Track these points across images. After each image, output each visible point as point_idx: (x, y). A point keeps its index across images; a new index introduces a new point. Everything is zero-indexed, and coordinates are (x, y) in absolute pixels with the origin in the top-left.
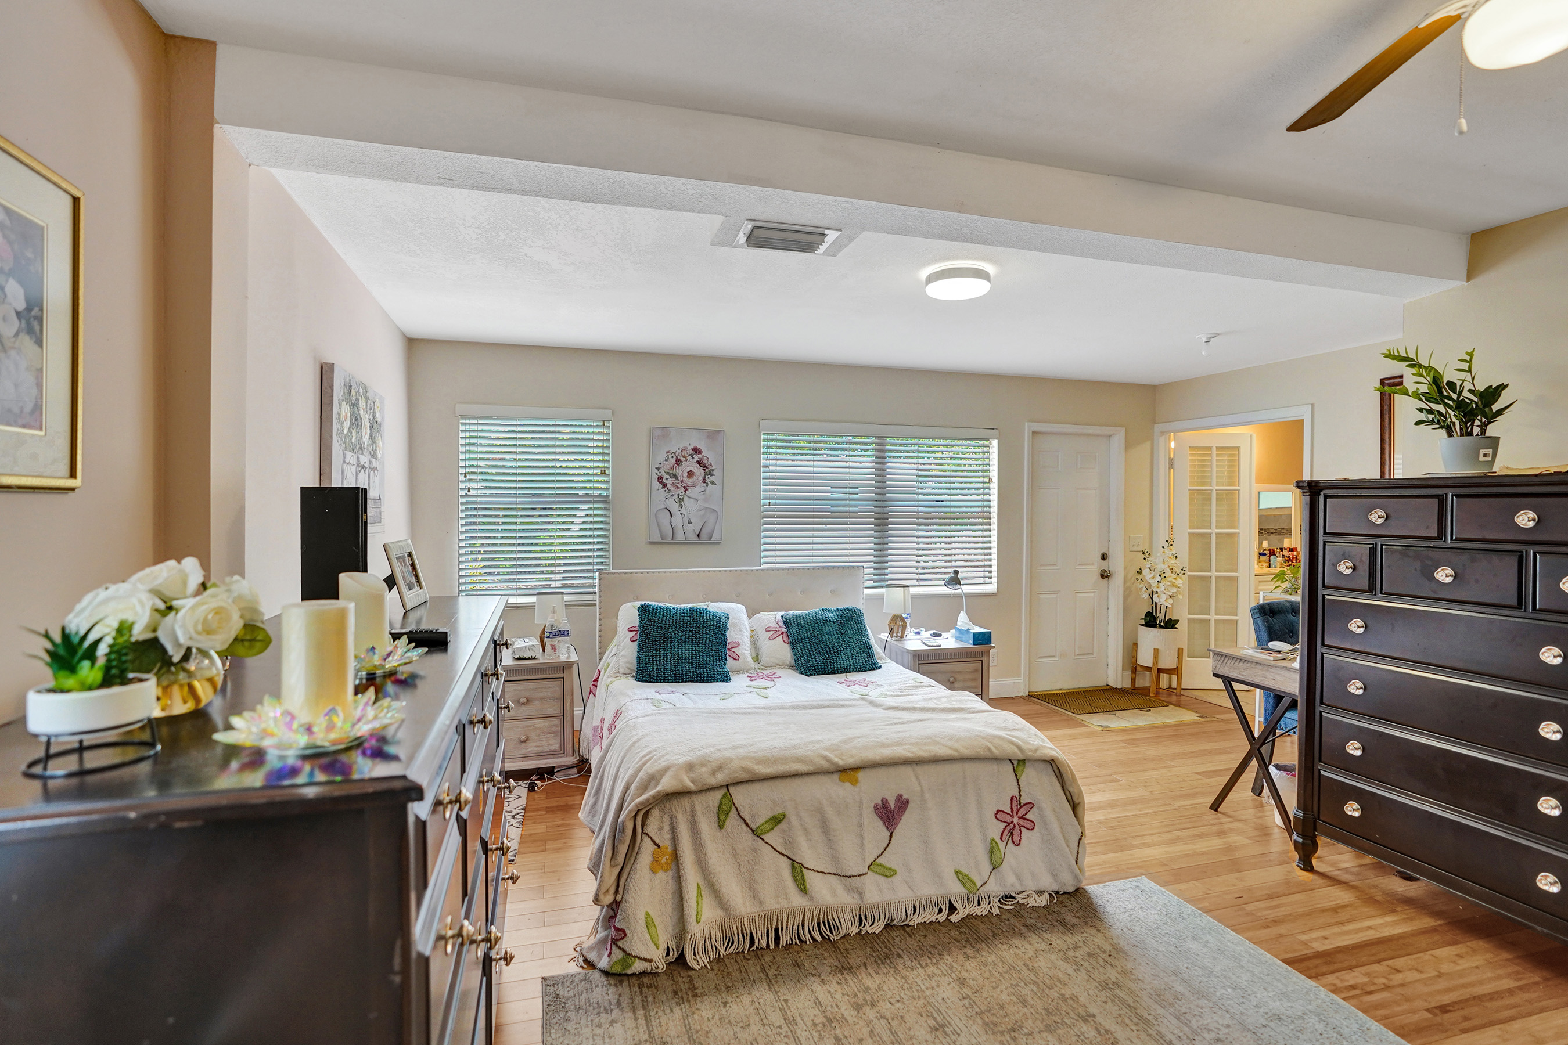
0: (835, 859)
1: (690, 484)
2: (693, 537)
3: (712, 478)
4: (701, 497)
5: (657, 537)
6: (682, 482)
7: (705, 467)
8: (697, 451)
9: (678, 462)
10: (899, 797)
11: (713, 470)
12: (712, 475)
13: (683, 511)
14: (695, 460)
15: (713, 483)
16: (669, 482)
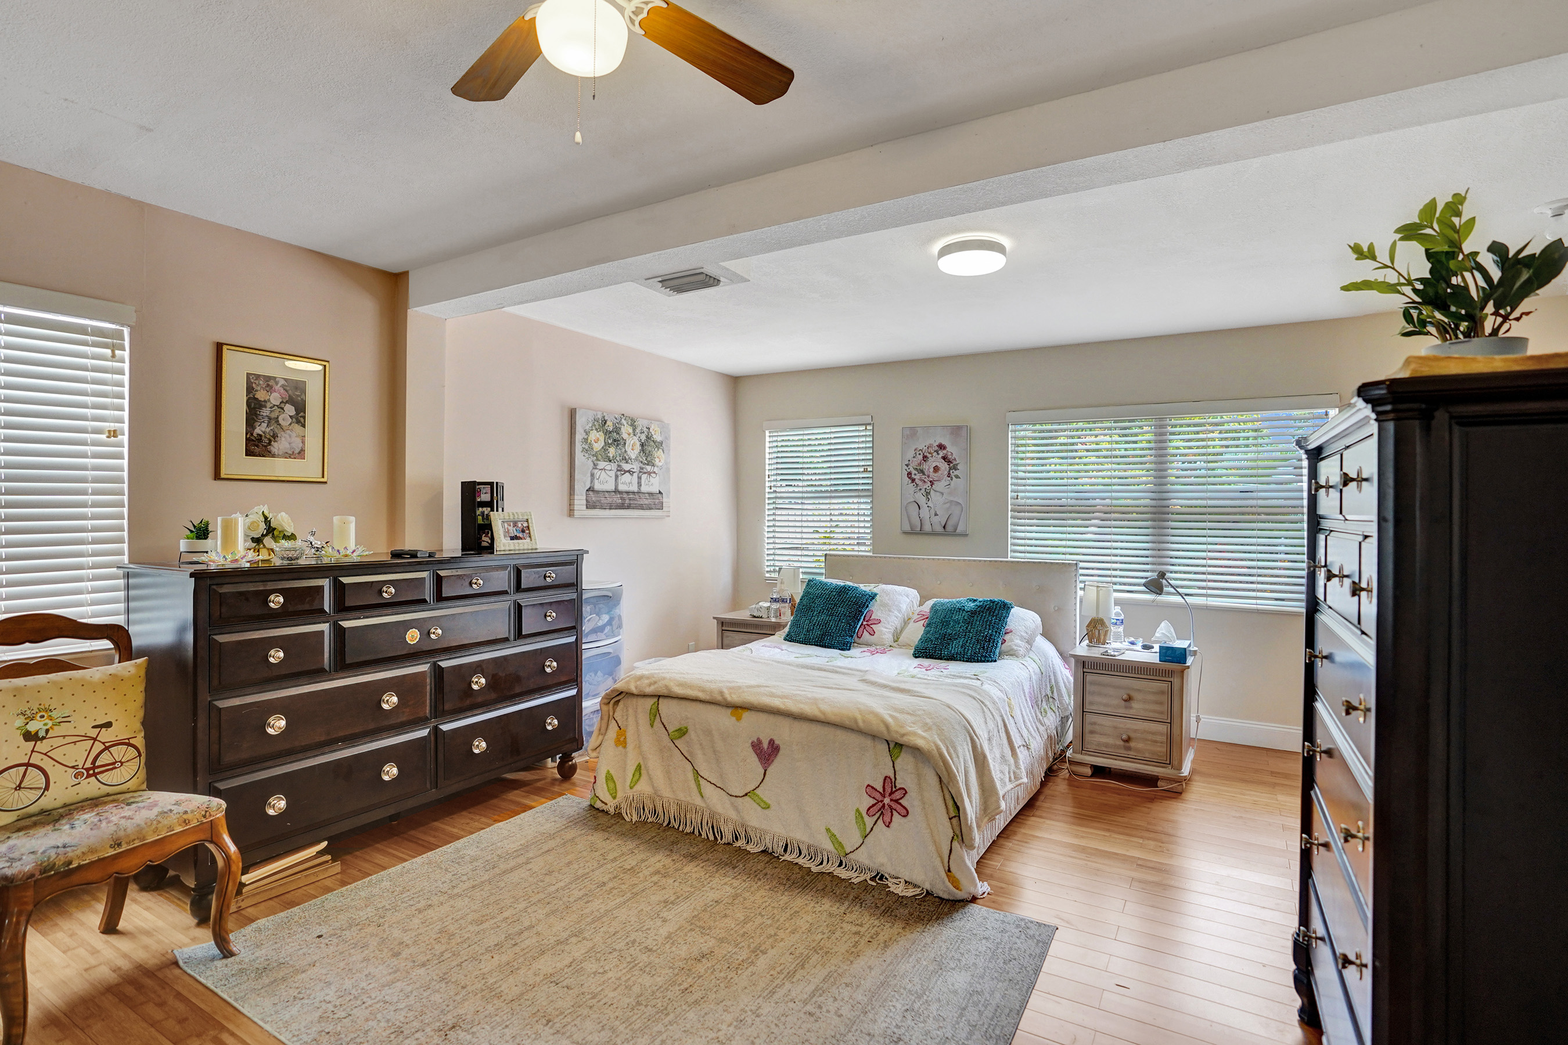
0: (722, 777)
1: (936, 479)
2: (940, 529)
3: (956, 473)
4: (946, 491)
5: (907, 528)
6: (928, 477)
7: (949, 462)
8: (941, 447)
9: (925, 458)
10: (771, 742)
11: (957, 465)
12: (956, 469)
13: (930, 504)
14: (940, 456)
15: (957, 477)
16: (917, 477)
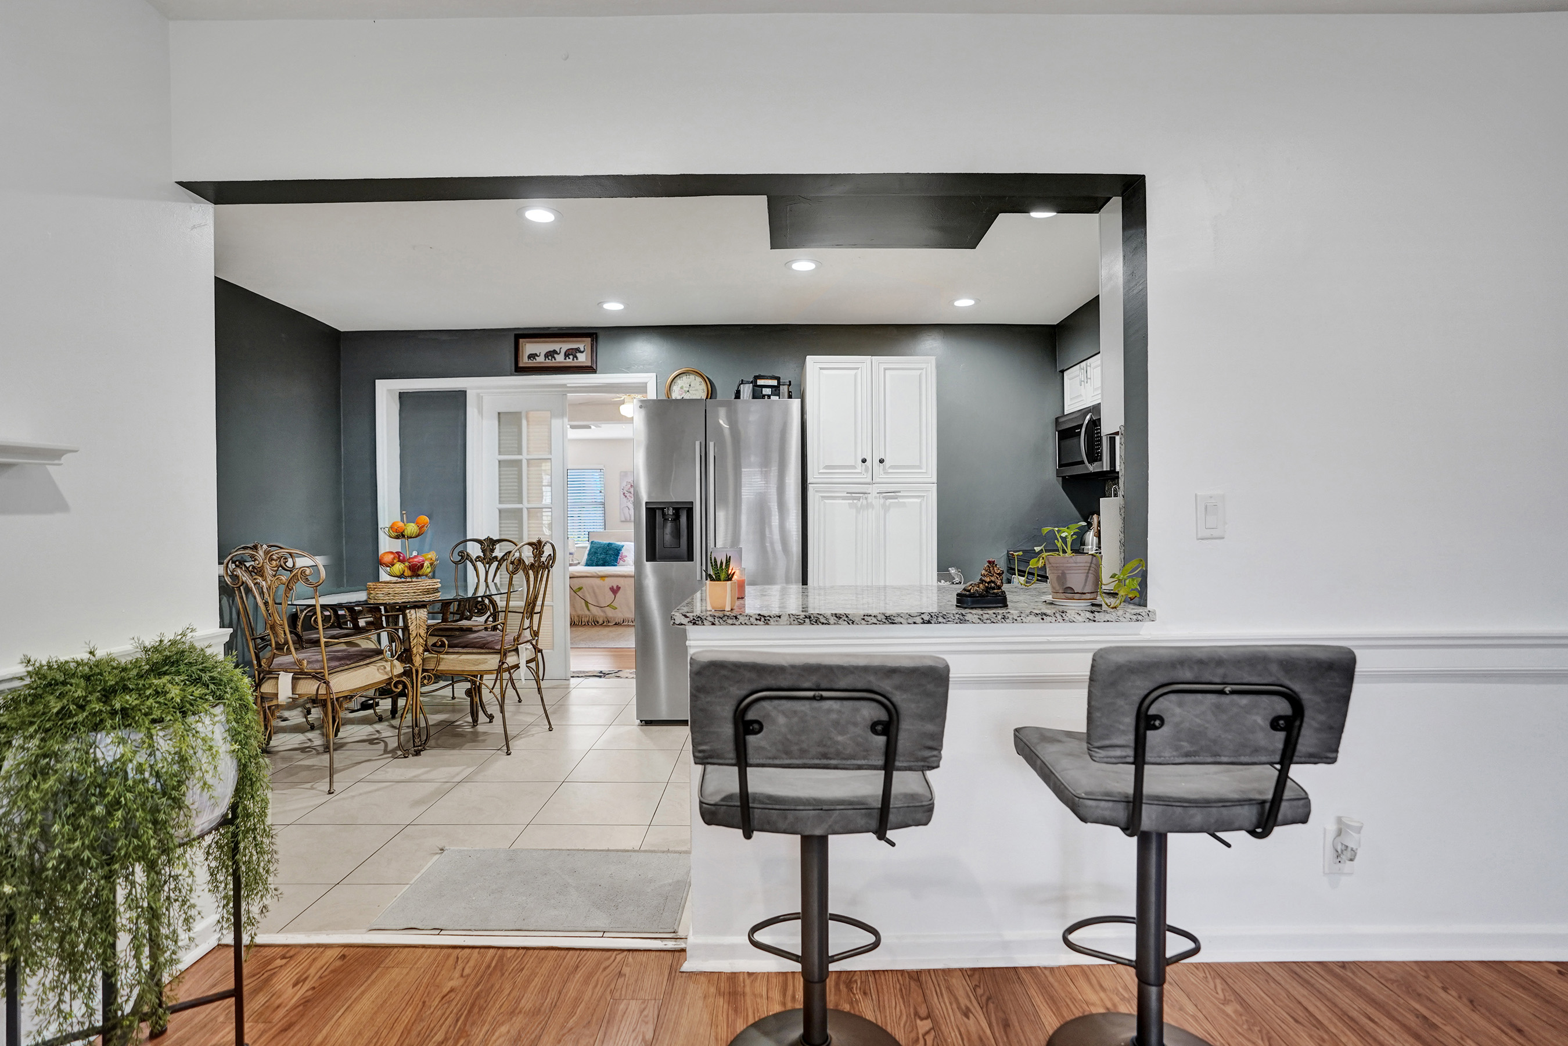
0: (598, 602)
9: (632, 486)
16: (628, 495)
